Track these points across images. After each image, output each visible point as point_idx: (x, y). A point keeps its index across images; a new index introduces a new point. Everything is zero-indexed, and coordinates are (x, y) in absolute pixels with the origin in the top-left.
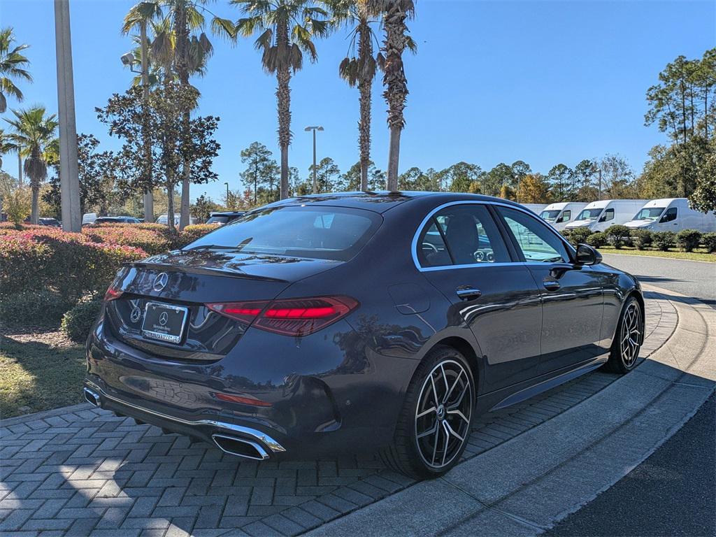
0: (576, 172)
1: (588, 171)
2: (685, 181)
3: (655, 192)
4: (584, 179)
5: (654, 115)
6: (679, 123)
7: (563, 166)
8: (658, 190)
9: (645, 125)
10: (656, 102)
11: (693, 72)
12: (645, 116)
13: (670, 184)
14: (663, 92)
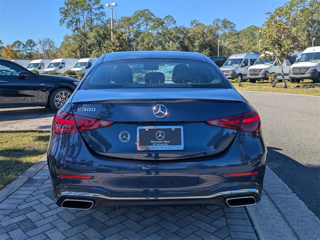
0: (26, 45)
1: (32, 45)
2: (80, 51)
3: (69, 55)
4: (30, 48)
5: (64, 21)
6: (75, 25)
7: (19, 42)
8: (70, 55)
9: (60, 25)
10: (64, 15)
11: (78, 3)
12: (60, 21)
13: (74, 52)
14: (67, 10)
